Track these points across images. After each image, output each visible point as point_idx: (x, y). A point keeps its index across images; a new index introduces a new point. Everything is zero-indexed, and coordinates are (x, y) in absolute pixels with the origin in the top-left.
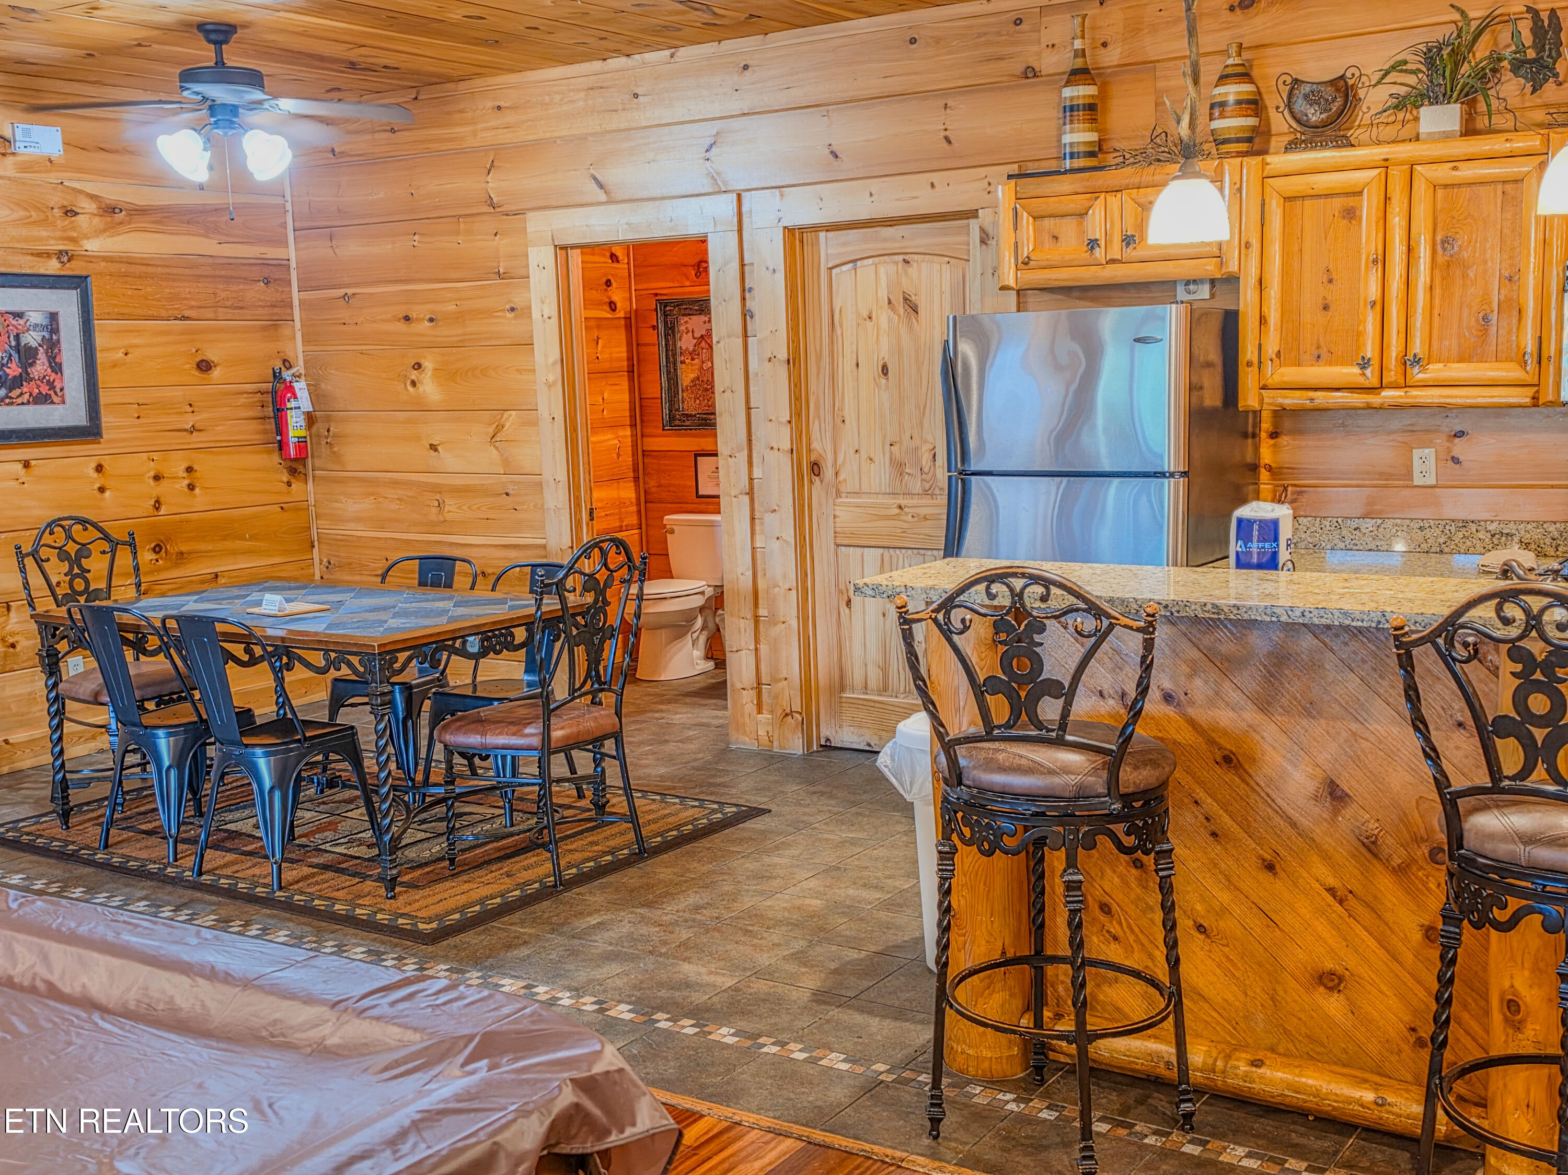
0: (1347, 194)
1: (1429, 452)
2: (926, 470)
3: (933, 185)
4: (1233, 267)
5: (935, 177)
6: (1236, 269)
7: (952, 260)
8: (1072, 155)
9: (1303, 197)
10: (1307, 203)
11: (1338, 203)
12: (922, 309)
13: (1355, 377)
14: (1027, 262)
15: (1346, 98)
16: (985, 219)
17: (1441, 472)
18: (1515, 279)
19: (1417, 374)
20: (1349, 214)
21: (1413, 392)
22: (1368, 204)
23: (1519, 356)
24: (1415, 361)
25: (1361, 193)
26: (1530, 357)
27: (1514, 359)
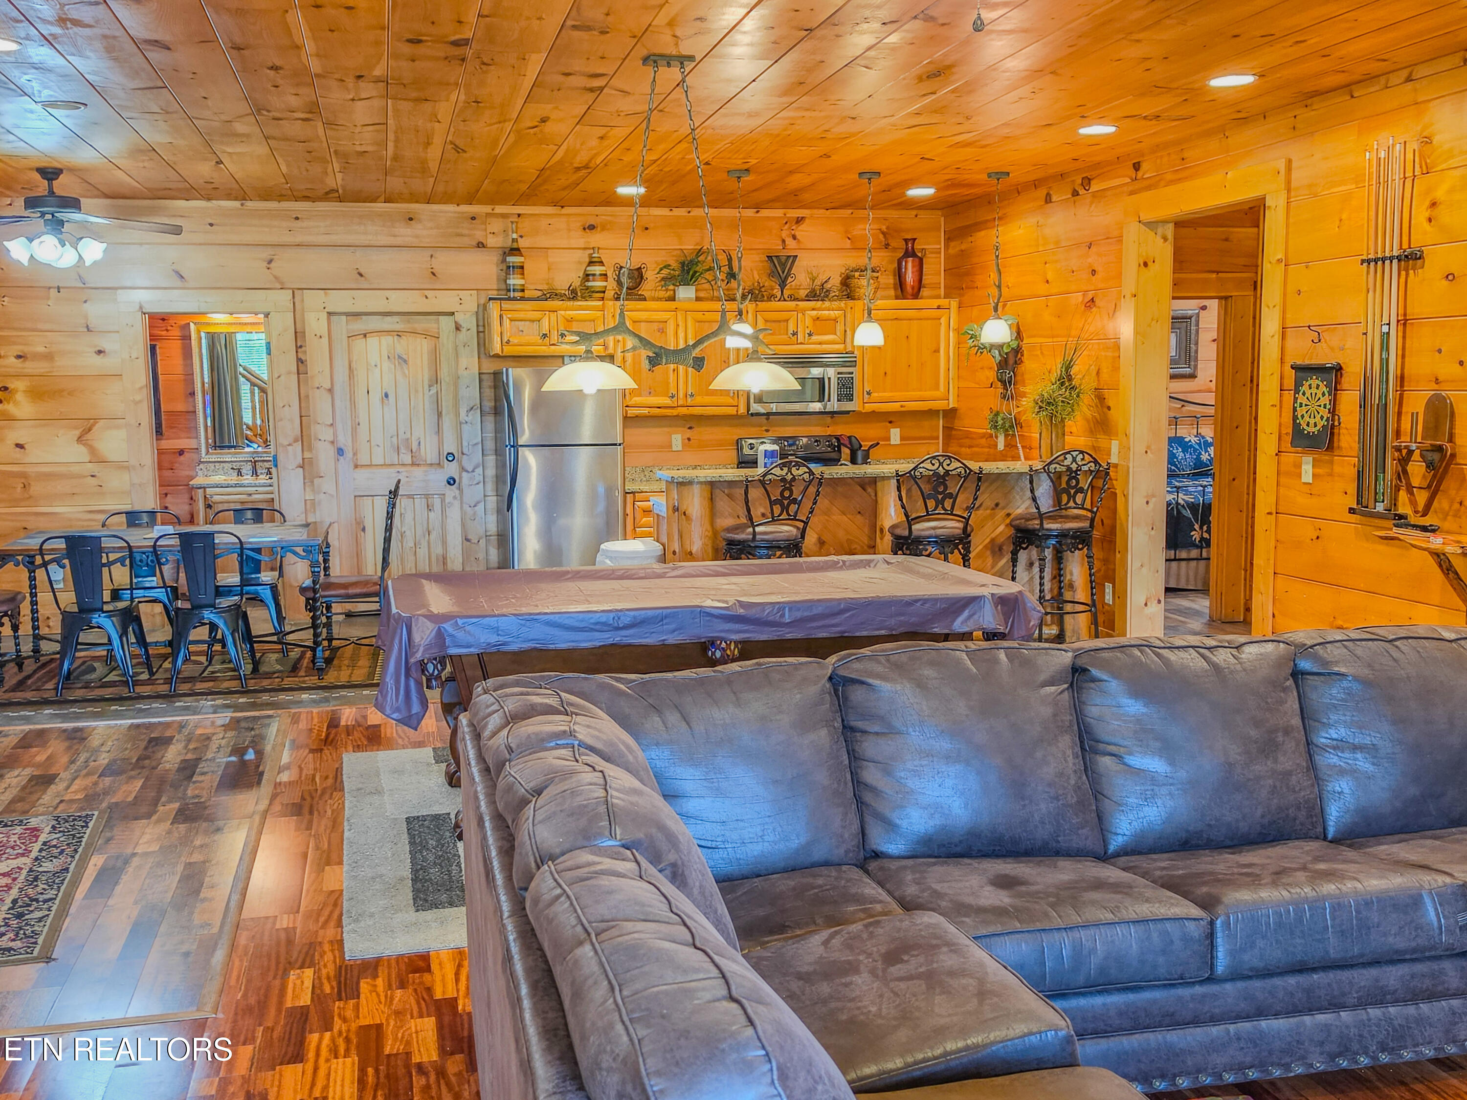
0: (659, 322)
1: (677, 436)
2: (414, 451)
3: (426, 297)
6: (612, 352)
7: (427, 337)
8: (514, 291)
9: (640, 322)
10: (642, 324)
11: (655, 326)
12: (410, 363)
13: (667, 401)
14: (508, 342)
15: (642, 277)
16: (459, 317)
17: (683, 445)
18: (727, 362)
19: (691, 401)
20: (661, 330)
21: (690, 409)
22: (671, 326)
23: (731, 395)
24: (692, 395)
25: (666, 322)
26: (735, 395)
27: (728, 395)
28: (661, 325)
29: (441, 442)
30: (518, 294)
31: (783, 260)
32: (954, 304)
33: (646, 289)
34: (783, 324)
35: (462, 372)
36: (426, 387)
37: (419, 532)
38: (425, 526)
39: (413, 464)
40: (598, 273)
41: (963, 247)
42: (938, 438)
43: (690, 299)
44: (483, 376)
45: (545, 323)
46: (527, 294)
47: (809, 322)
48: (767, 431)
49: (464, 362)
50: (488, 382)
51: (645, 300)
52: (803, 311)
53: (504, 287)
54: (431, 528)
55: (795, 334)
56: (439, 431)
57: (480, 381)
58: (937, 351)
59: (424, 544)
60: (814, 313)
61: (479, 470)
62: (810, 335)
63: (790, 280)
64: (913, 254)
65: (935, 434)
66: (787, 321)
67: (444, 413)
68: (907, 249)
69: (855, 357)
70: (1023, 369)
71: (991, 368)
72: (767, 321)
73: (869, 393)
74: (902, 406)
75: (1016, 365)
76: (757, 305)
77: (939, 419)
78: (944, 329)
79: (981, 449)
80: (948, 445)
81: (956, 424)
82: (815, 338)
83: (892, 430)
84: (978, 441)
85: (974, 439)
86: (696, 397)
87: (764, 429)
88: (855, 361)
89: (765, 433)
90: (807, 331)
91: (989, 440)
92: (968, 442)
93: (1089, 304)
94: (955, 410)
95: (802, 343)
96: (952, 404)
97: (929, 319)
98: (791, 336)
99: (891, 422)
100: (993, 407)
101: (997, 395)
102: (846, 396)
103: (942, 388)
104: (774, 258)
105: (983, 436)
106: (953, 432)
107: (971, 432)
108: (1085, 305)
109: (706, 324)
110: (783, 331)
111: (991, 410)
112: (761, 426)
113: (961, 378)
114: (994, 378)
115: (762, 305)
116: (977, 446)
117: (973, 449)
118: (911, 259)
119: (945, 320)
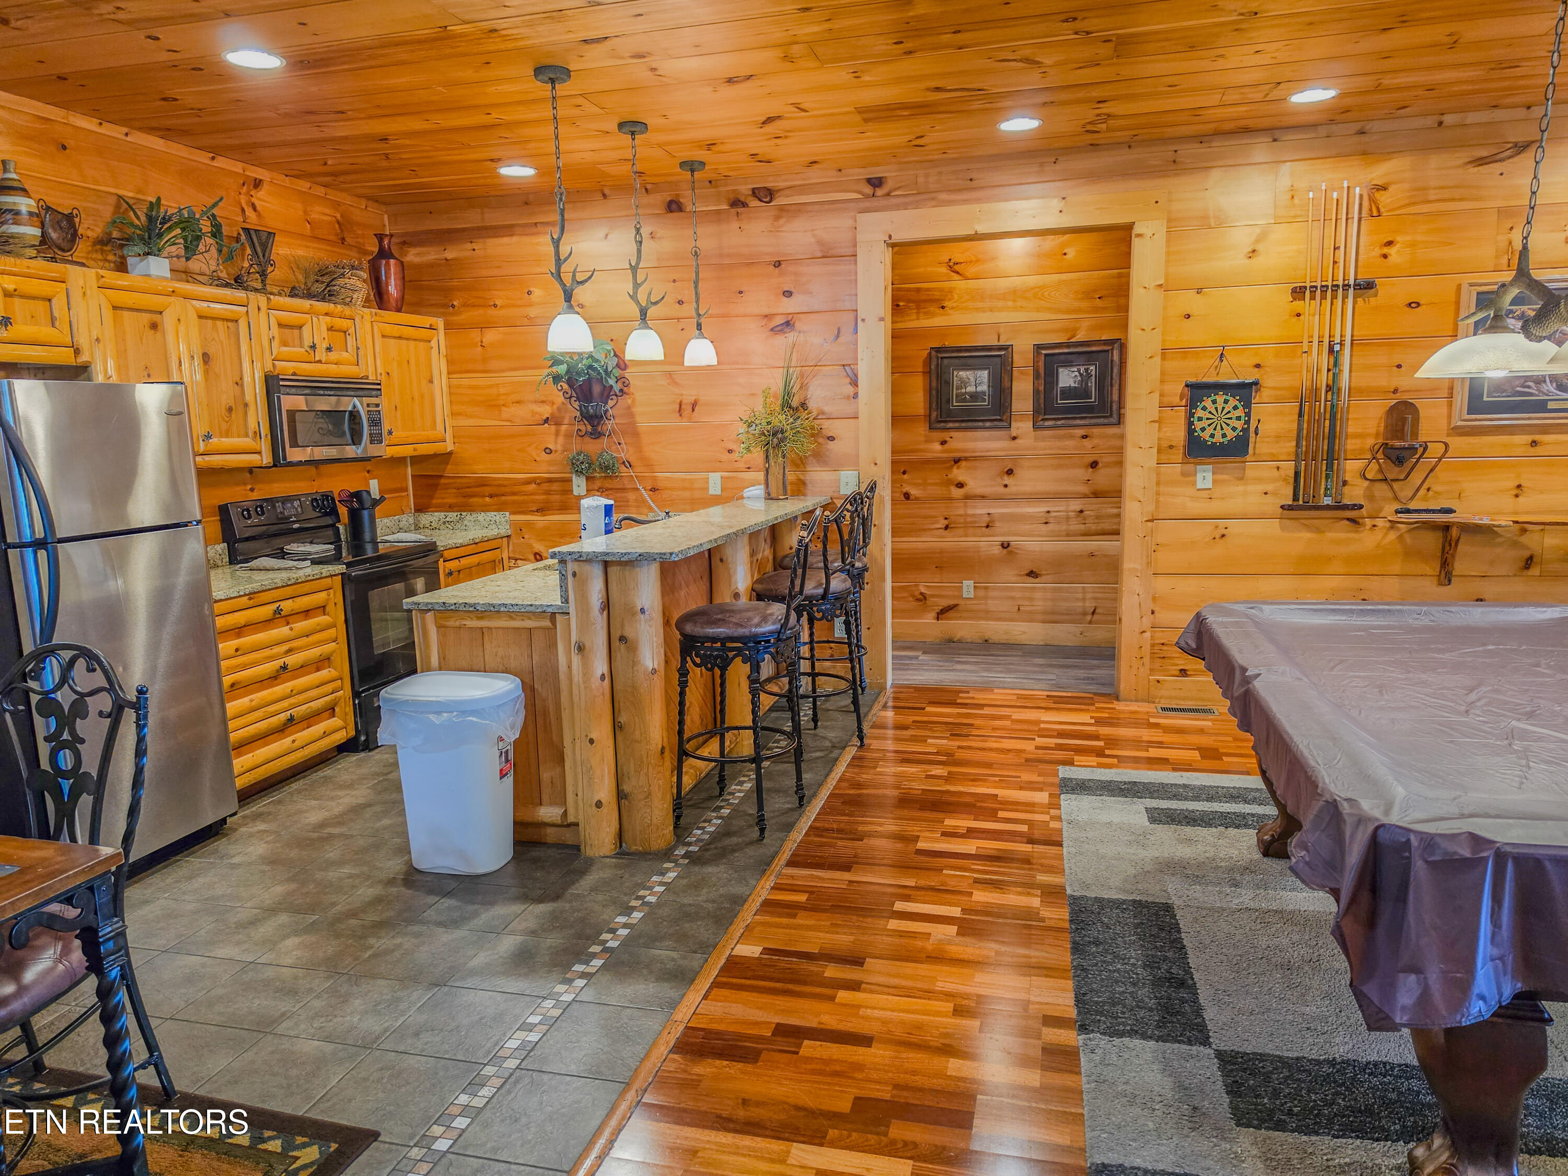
0: (151, 311)
6: (90, 359)
9: (122, 309)
10: (125, 313)
11: (146, 318)
15: (75, 231)
18: (239, 383)
19: (206, 445)
20: (154, 326)
21: (207, 458)
22: (168, 320)
23: (251, 434)
24: (208, 437)
25: (161, 313)
26: (257, 434)
27: (247, 436)
28: (156, 317)
31: (262, 238)
32: (440, 323)
34: (297, 332)
41: (450, 254)
42: (406, 490)
47: (324, 332)
48: (252, 490)
52: (317, 315)
55: (312, 347)
58: (431, 381)
60: (328, 319)
62: (329, 350)
64: (393, 256)
65: (405, 485)
66: (301, 327)
68: (382, 248)
69: (379, 384)
70: (629, 401)
71: (543, 402)
72: (280, 325)
73: (390, 433)
74: (415, 450)
75: (614, 397)
76: (268, 299)
77: (407, 467)
78: (434, 352)
79: (525, 497)
80: (432, 497)
81: (450, 470)
82: (333, 356)
83: (371, 481)
84: (517, 489)
85: (504, 486)
86: (214, 440)
87: (249, 487)
88: (380, 390)
89: (250, 493)
90: (325, 345)
91: (545, 486)
92: (487, 490)
93: (779, 328)
94: (450, 454)
95: (320, 362)
96: (449, 446)
97: (420, 340)
98: (308, 349)
99: (368, 472)
100: (551, 446)
101: (562, 433)
102: (376, 439)
103: (440, 427)
104: (252, 232)
105: (528, 482)
106: (443, 481)
107: (495, 479)
108: (772, 330)
109: (210, 322)
110: (297, 341)
111: (548, 451)
112: (245, 484)
113: (459, 414)
114: (552, 414)
115: (276, 299)
116: (514, 494)
117: (503, 498)
118: (392, 261)
119: (434, 343)
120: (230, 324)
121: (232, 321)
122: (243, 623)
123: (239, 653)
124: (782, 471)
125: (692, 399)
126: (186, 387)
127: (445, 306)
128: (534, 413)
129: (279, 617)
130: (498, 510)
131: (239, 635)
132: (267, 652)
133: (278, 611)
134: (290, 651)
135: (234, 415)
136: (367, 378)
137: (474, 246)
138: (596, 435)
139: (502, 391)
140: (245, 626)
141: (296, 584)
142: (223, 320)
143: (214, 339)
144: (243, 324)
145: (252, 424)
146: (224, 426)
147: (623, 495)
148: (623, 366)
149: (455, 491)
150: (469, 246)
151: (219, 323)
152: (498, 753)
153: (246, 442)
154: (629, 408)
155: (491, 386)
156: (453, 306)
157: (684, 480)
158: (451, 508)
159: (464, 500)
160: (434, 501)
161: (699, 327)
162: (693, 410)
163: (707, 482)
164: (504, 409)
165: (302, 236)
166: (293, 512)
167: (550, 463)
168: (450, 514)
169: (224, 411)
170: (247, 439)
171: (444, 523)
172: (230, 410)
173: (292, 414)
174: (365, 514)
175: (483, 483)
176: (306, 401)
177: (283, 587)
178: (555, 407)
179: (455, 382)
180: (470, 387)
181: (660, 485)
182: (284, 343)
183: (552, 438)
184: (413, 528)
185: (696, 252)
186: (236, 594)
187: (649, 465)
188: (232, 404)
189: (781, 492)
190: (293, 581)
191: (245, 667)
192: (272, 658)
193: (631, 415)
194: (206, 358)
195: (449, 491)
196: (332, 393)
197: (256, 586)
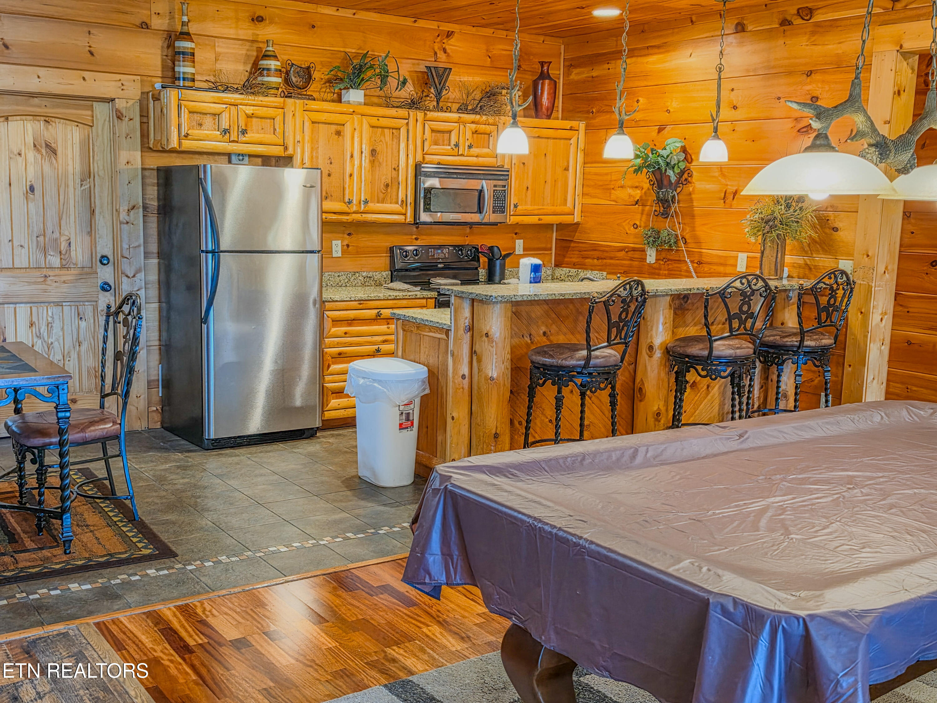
0: (337, 124)
1: (339, 242)
2: (63, 252)
3: (84, 79)
4: (290, 151)
5: (86, 74)
6: (292, 153)
7: (79, 125)
8: (184, 79)
9: (319, 123)
10: (320, 125)
11: (334, 128)
12: (59, 152)
13: (344, 208)
14: (187, 135)
15: (310, 77)
16: (120, 104)
17: (343, 252)
18: (396, 169)
19: (365, 207)
20: (338, 133)
21: (364, 215)
22: (347, 130)
23: (400, 203)
24: (366, 202)
25: (344, 125)
26: (404, 203)
27: (397, 203)
28: (339, 128)
29: (93, 244)
30: (188, 84)
31: (441, 72)
32: (582, 126)
33: (313, 88)
34: (446, 135)
35: (122, 165)
36: (78, 181)
37: (68, 342)
38: (75, 336)
39: (63, 267)
40: (273, 67)
41: (594, 74)
42: (551, 249)
43: (360, 104)
44: (147, 173)
45: (225, 117)
46: (197, 84)
47: (469, 134)
48: (416, 239)
49: (124, 156)
50: (153, 179)
51: (314, 100)
52: (464, 123)
53: (170, 74)
54: (81, 339)
55: (457, 145)
56: (91, 231)
57: (143, 178)
58: (567, 169)
59: (74, 355)
60: (473, 126)
61: (141, 275)
62: (470, 147)
63: (444, 92)
64: (549, 77)
65: (549, 246)
66: (450, 132)
67: (97, 212)
68: (542, 72)
69: (508, 171)
70: (691, 189)
71: (636, 187)
72: (433, 131)
73: (516, 206)
74: (539, 220)
75: (681, 185)
76: (425, 114)
77: (553, 232)
78: (572, 149)
79: (618, 262)
80: (564, 256)
81: (577, 237)
82: (474, 151)
83: (517, 241)
84: (612, 254)
85: (607, 252)
86: (370, 204)
87: (414, 237)
88: (508, 175)
89: (415, 241)
90: (467, 143)
91: (630, 254)
92: (596, 254)
93: (805, 130)
94: (577, 224)
95: (462, 155)
96: (577, 218)
97: (560, 139)
98: (454, 147)
99: (516, 234)
100: (638, 223)
101: (645, 212)
102: (500, 208)
103: (569, 204)
104: (433, 70)
105: (621, 249)
106: (572, 245)
107: (602, 246)
108: (799, 131)
109: (380, 130)
110: (446, 142)
111: (635, 226)
112: (412, 235)
113: (587, 195)
114: (641, 197)
115: (430, 115)
116: (611, 258)
117: (605, 261)
118: (547, 82)
119: (574, 141)
120: (394, 131)
121: (396, 129)
122: (353, 318)
123: (347, 335)
124: (775, 255)
125: (734, 189)
126: (322, 172)
127: (588, 112)
128: (630, 196)
129: (378, 319)
130: (600, 270)
131: (350, 325)
132: (369, 339)
133: (379, 315)
134: (385, 341)
135: (389, 190)
136: (503, 167)
137: (610, 66)
138: (665, 215)
139: (614, 178)
140: (354, 320)
141: (395, 299)
142: (390, 128)
143: (381, 141)
144: (403, 131)
145: (401, 195)
146: (381, 196)
147: (679, 265)
148: (690, 160)
149: (578, 253)
150: (607, 66)
151: (386, 131)
152: (398, 413)
153: (396, 207)
154: (690, 194)
155: (607, 174)
156: (592, 112)
157: (720, 257)
158: (574, 265)
159: (583, 260)
160: (566, 260)
161: (716, 130)
162: (734, 198)
163: (737, 260)
164: (613, 191)
165: (483, 67)
166: (442, 256)
167: (636, 236)
168: (572, 270)
169: (382, 186)
170: (397, 206)
171: (568, 276)
172: (387, 185)
173: (428, 191)
174: (498, 262)
175: (595, 248)
176: (440, 182)
177: (384, 300)
178: (643, 191)
179: (587, 170)
180: (596, 174)
181: (704, 259)
182: (436, 144)
183: (639, 216)
184: (550, 278)
185: (720, 68)
186: (348, 299)
187: (698, 242)
188: (389, 181)
189: (773, 272)
190: (393, 297)
191: (351, 345)
192: (373, 344)
193: (691, 200)
194: (373, 152)
195: (574, 252)
196: (464, 177)
197: (365, 296)
